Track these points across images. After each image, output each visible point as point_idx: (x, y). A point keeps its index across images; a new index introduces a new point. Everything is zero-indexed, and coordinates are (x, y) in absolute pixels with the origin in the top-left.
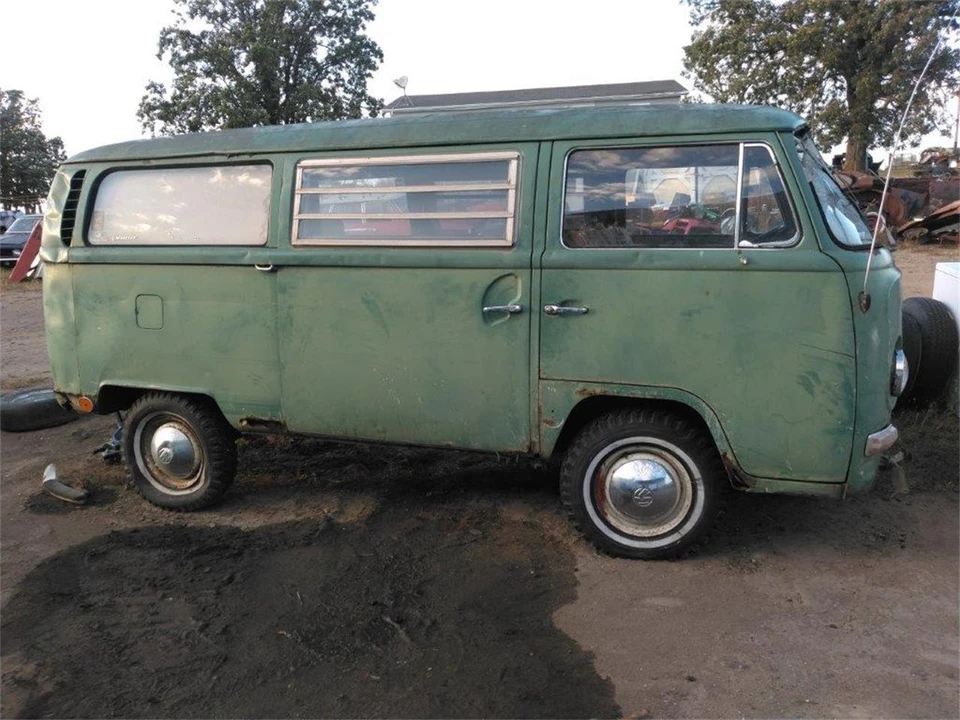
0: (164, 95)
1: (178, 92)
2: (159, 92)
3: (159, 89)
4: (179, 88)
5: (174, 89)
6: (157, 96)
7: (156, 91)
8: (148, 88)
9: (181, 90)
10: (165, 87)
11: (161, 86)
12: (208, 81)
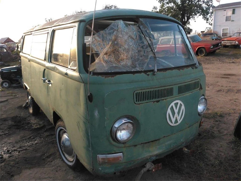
0: (157, 9)
1: (161, 8)
2: (156, 9)
3: (156, 8)
4: (161, 7)
5: (160, 8)
6: (155, 10)
7: (155, 9)
8: (153, 8)
9: (162, 8)
10: (157, 7)
11: (156, 7)
12: (168, 5)
